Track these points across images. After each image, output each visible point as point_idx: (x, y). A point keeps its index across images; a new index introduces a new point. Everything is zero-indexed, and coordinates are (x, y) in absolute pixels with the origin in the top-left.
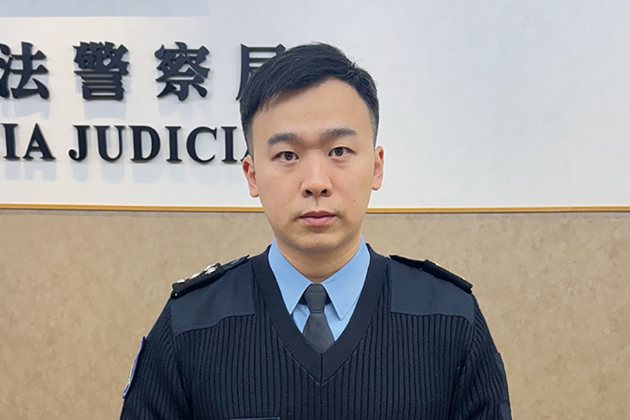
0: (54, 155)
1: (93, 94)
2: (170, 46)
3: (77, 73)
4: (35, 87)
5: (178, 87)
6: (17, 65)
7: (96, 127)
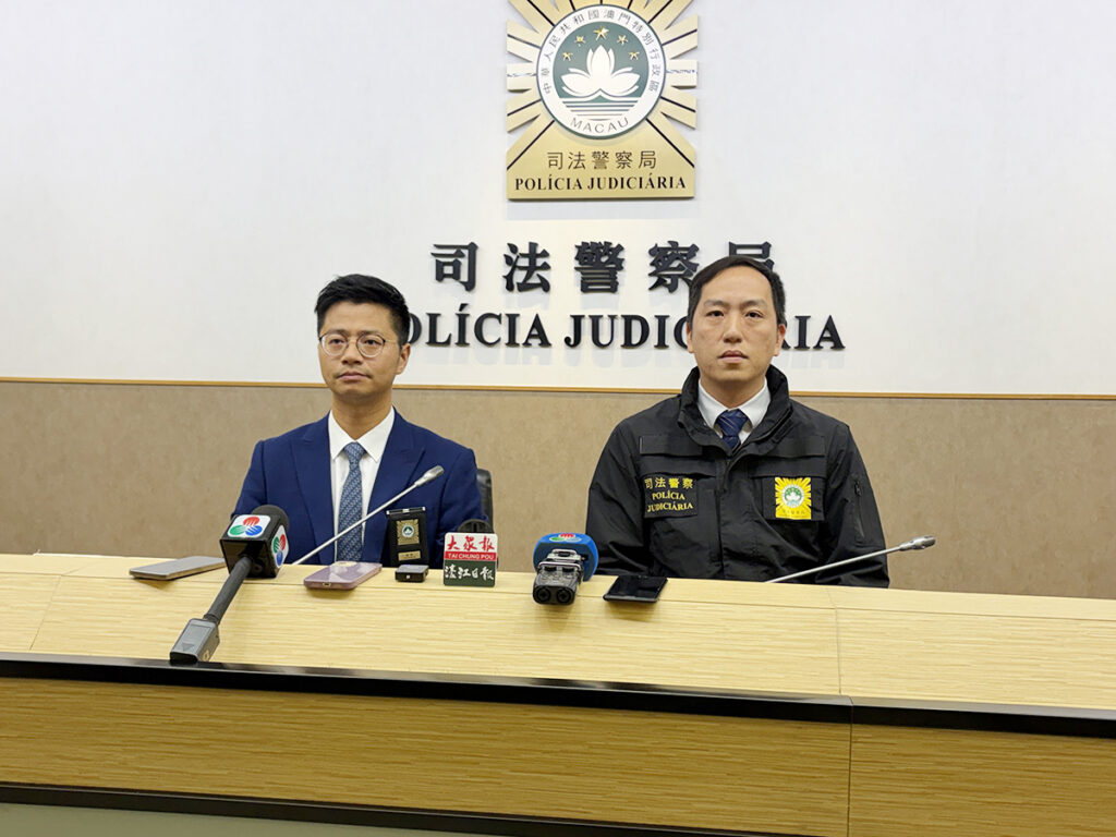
0: (550, 341)
1: (590, 287)
2: (663, 244)
3: (577, 269)
4: (538, 281)
5: (669, 281)
6: (524, 262)
7: (591, 317)
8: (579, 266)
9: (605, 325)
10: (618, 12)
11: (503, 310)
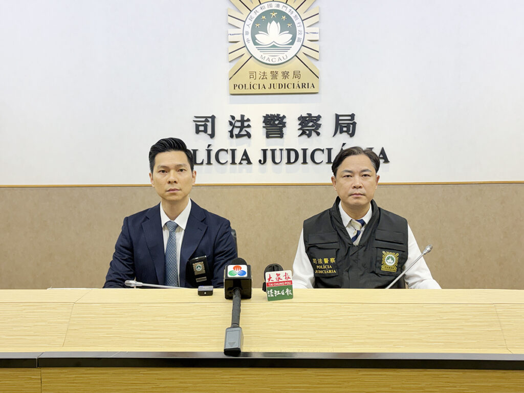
0: (252, 161)
1: (270, 136)
2: (305, 115)
3: (264, 127)
4: (246, 133)
5: (307, 132)
6: (239, 124)
7: (271, 150)
8: (264, 125)
9: (277, 154)
10: (281, 5)
11: (229, 148)
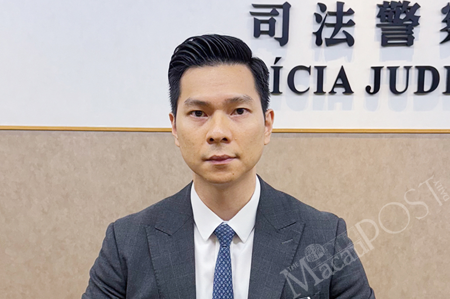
0: (353, 91)
1: (389, 42)
3: (378, 26)
4: (344, 37)
6: (332, 20)
7: (388, 68)
8: (379, 22)
9: (401, 75)
11: (312, 63)
